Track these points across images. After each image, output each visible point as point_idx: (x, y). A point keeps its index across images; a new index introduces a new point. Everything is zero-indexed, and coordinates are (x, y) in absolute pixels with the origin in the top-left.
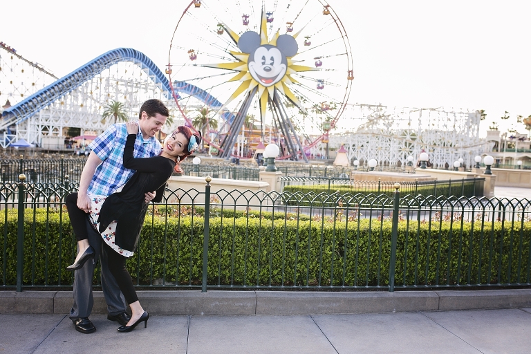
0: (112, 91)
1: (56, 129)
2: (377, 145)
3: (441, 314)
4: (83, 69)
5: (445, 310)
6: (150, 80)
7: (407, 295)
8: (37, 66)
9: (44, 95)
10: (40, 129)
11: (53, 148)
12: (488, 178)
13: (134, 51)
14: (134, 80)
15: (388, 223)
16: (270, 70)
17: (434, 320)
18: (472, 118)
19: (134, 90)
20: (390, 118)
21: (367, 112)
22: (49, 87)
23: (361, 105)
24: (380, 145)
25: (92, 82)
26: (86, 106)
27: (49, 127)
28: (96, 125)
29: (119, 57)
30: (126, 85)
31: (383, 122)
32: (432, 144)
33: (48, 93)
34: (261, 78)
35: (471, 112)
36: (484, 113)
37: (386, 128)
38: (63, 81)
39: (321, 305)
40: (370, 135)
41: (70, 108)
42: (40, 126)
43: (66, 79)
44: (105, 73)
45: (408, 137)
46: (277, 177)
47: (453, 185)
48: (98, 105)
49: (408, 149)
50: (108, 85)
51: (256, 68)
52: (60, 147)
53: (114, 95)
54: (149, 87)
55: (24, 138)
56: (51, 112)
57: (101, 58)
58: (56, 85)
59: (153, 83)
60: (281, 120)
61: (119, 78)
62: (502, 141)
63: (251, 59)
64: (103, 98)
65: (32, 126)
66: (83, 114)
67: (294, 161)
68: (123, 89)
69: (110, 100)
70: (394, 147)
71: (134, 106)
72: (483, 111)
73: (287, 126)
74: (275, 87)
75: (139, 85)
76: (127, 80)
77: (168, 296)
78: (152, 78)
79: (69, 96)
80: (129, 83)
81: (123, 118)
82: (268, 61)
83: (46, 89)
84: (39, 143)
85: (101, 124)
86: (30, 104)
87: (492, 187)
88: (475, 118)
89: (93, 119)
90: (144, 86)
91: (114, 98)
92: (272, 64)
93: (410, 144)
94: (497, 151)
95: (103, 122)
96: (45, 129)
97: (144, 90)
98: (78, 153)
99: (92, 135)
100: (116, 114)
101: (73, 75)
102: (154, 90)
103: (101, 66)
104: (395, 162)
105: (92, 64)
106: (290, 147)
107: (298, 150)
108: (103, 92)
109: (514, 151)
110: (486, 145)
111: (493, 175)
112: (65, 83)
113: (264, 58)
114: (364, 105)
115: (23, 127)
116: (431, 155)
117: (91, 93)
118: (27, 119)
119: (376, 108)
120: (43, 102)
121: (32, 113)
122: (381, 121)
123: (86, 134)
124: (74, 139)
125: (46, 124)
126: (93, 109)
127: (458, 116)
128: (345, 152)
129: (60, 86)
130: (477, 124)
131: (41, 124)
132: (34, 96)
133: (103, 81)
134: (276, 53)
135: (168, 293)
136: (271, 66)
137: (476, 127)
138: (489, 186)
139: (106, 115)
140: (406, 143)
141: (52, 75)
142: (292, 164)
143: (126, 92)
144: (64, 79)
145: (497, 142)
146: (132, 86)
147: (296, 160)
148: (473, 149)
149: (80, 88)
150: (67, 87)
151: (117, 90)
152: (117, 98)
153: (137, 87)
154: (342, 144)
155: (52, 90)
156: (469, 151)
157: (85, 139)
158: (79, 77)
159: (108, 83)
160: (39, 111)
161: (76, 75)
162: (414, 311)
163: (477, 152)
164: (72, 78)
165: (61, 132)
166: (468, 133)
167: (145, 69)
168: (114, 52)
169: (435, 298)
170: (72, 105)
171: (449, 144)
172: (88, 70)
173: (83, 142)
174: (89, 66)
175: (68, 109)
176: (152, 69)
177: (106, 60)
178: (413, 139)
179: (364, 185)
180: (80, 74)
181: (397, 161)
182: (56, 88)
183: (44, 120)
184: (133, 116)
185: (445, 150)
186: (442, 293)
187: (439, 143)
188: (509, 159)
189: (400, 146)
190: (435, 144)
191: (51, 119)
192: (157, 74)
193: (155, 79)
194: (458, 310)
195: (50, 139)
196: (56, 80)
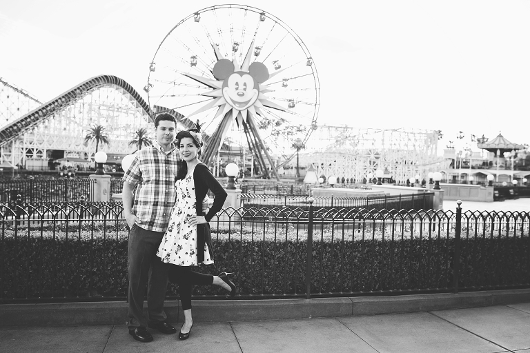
0: (94, 115)
1: (40, 152)
2: (344, 164)
3: (354, 319)
4: (66, 95)
5: (359, 315)
6: (130, 105)
7: (322, 302)
8: (22, 93)
9: (29, 120)
10: (25, 152)
11: (37, 169)
12: (437, 192)
13: (115, 77)
14: (115, 105)
15: (303, 235)
16: (243, 94)
17: (345, 324)
18: (430, 138)
19: (116, 114)
20: (356, 138)
21: (335, 133)
22: (34, 112)
23: (329, 127)
24: (347, 164)
25: (75, 107)
26: (69, 130)
27: (33, 149)
28: (79, 147)
29: (101, 83)
30: (108, 110)
31: (350, 142)
32: (395, 162)
33: (32, 118)
34: (234, 102)
35: (429, 132)
36: (441, 133)
37: (352, 148)
38: (47, 106)
39: (240, 313)
40: (337, 155)
41: (54, 131)
42: (24, 149)
43: (50, 104)
44: (87, 98)
45: (372, 156)
46: (237, 194)
47: (404, 199)
48: (81, 128)
49: (372, 167)
50: (90, 110)
51: (230, 93)
52: (44, 168)
53: (96, 119)
54: (130, 112)
55: (9, 160)
56: (36, 135)
57: (84, 85)
58: (40, 110)
59: (134, 108)
60: (254, 142)
61: (101, 103)
62: (458, 158)
63: (226, 85)
64: (86, 122)
65: (17, 149)
66: (66, 138)
67: (267, 180)
68: (104, 113)
69: (92, 124)
70: (359, 166)
71: (115, 129)
72: (440, 131)
73: (260, 148)
74: (248, 111)
75: (120, 110)
76: (109, 104)
77: (94, 307)
78: (133, 103)
79: (53, 121)
80: (110, 108)
81: (105, 141)
82: (241, 87)
83: (30, 114)
84: (24, 164)
85: (84, 147)
86: (15, 128)
87: (441, 201)
88: (433, 138)
89: (76, 142)
90: (125, 111)
91: (96, 122)
92: (245, 89)
93: (374, 163)
94: (453, 168)
95: (86, 144)
96: (30, 151)
97: (126, 115)
98: (62, 174)
99: (75, 157)
100: (98, 137)
101: (57, 101)
102: (134, 115)
103: (84, 92)
104: (360, 179)
105: (75, 90)
106: (262, 166)
107: (270, 169)
108: (86, 116)
109: (469, 168)
110: (443, 162)
111: (441, 190)
112: (49, 108)
113: (237, 84)
114: (332, 127)
115: (8, 150)
116: (394, 173)
117: (74, 117)
118: (12, 142)
119: (342, 129)
120: (27, 126)
121: (16, 137)
122: (347, 142)
123: (69, 156)
124: (57, 161)
125: (30, 147)
126: (76, 132)
127: (418, 136)
128: (314, 170)
129: (44, 111)
130: (436, 143)
131: (25, 146)
132: (19, 120)
133: (86, 106)
134: (249, 79)
135: (94, 304)
136: (244, 92)
137: (434, 146)
138: (438, 201)
139: (88, 138)
140: (370, 162)
141: (37, 101)
142: (263, 182)
143: (108, 116)
144: (47, 104)
145: (453, 160)
146: (113, 111)
147: (269, 178)
148: (432, 166)
149: (63, 113)
150: (51, 111)
151: (99, 114)
152: (99, 122)
153: (118, 111)
154: (311, 163)
155: (36, 115)
156: (428, 169)
157: (68, 161)
158: (63, 102)
159: (91, 108)
160: (23, 135)
161: (59, 101)
162: (329, 317)
163: (436, 169)
164: (56, 104)
165: (44, 155)
166: (427, 152)
167: (126, 95)
168: (96, 79)
169: (349, 304)
170: (55, 129)
171: (410, 162)
172: (70, 96)
173: (67, 164)
174: (72, 92)
175: (52, 132)
176: (132, 95)
177: (88, 86)
178: (377, 158)
179: (321, 201)
180: (63, 99)
181: (362, 179)
182: (40, 112)
183: (28, 143)
184: (114, 139)
185: (406, 167)
186: (356, 300)
187: (401, 161)
188: (464, 175)
189: (366, 164)
190: (397, 162)
191: (35, 141)
192: (137, 99)
193: (135, 104)
194: (370, 315)
195: (34, 161)
196: (40, 105)
